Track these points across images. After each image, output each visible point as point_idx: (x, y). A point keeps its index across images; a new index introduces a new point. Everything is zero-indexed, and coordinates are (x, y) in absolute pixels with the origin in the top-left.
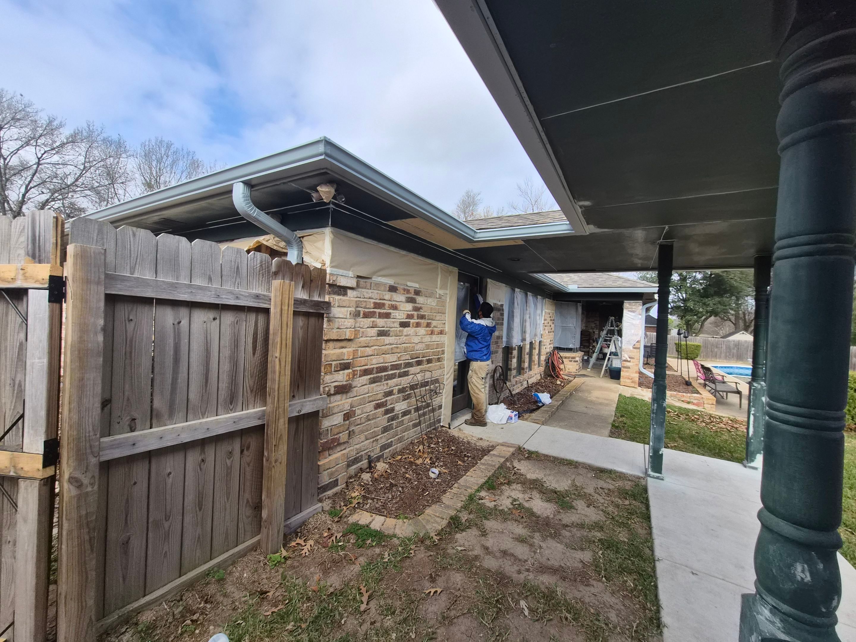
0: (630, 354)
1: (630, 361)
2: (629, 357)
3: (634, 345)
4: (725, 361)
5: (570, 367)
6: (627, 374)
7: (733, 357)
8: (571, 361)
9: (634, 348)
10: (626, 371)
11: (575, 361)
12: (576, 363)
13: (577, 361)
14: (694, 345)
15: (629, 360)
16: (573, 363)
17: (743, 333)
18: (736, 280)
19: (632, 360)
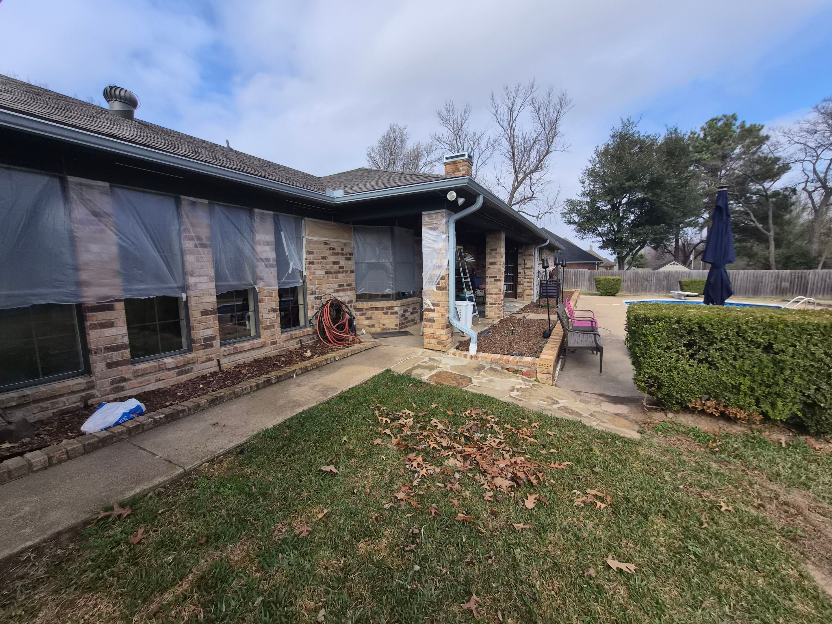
0: (433, 298)
1: (433, 311)
2: (433, 304)
3: (438, 284)
4: (655, 294)
5: (387, 321)
6: (431, 331)
7: (663, 290)
8: (386, 313)
9: (439, 289)
10: (431, 327)
11: (392, 313)
12: (394, 316)
13: (396, 313)
14: (613, 279)
15: (432, 308)
16: (389, 316)
17: (674, 264)
18: (667, 206)
19: (437, 308)
